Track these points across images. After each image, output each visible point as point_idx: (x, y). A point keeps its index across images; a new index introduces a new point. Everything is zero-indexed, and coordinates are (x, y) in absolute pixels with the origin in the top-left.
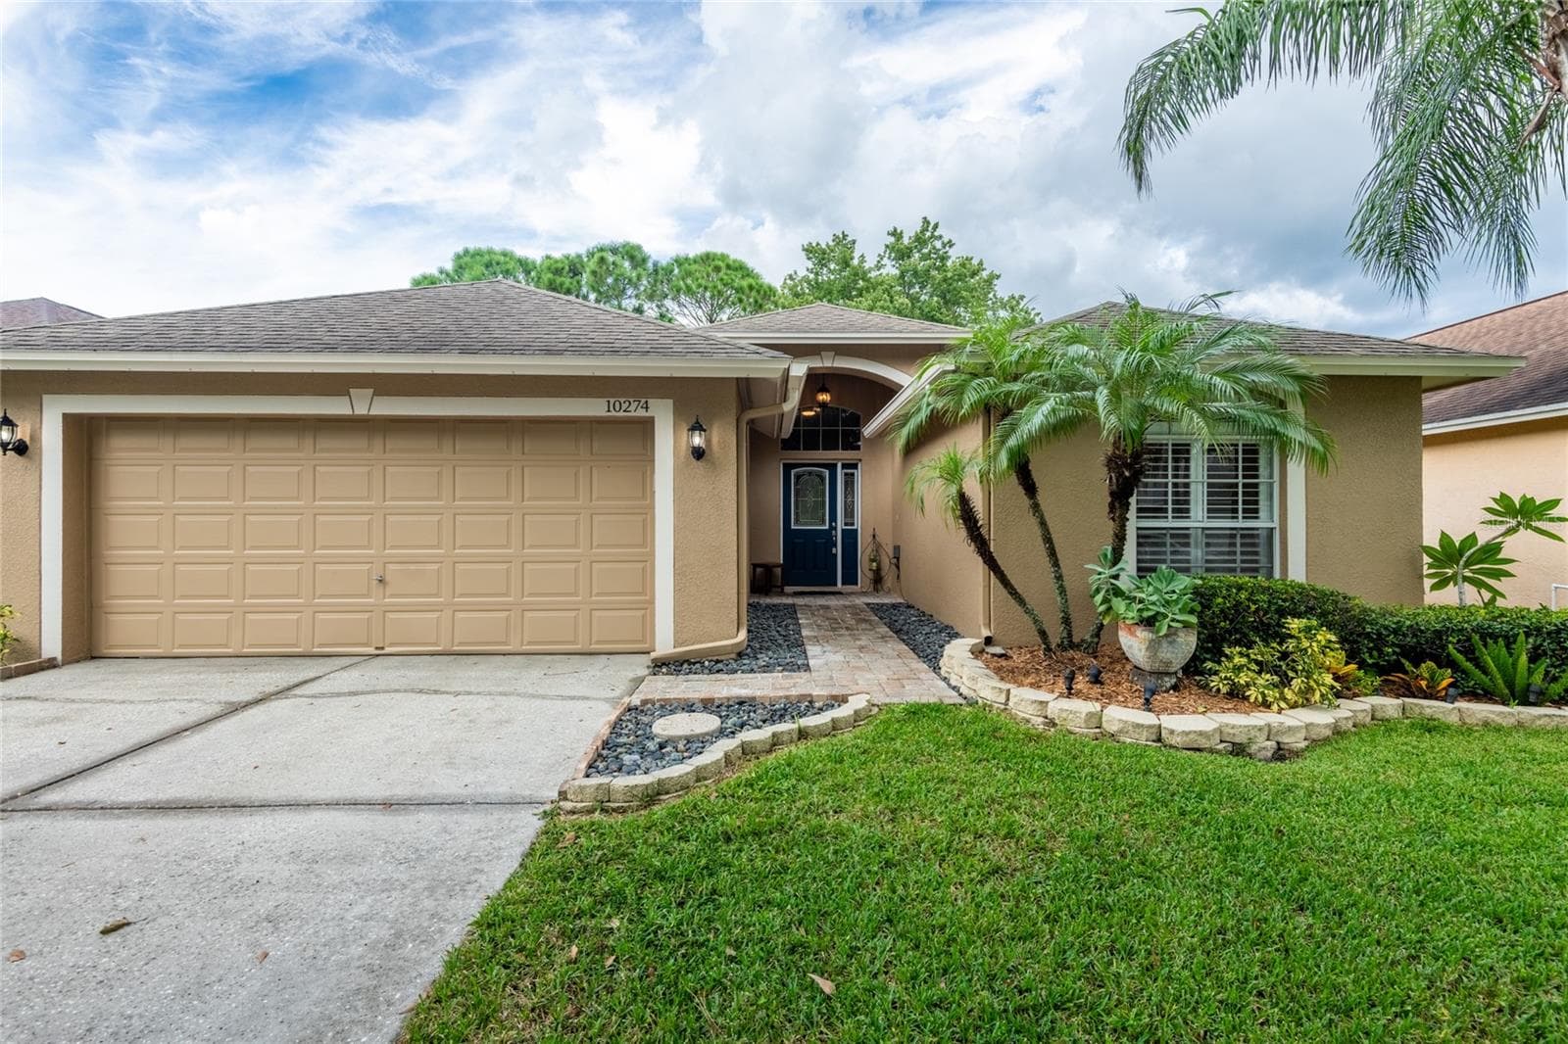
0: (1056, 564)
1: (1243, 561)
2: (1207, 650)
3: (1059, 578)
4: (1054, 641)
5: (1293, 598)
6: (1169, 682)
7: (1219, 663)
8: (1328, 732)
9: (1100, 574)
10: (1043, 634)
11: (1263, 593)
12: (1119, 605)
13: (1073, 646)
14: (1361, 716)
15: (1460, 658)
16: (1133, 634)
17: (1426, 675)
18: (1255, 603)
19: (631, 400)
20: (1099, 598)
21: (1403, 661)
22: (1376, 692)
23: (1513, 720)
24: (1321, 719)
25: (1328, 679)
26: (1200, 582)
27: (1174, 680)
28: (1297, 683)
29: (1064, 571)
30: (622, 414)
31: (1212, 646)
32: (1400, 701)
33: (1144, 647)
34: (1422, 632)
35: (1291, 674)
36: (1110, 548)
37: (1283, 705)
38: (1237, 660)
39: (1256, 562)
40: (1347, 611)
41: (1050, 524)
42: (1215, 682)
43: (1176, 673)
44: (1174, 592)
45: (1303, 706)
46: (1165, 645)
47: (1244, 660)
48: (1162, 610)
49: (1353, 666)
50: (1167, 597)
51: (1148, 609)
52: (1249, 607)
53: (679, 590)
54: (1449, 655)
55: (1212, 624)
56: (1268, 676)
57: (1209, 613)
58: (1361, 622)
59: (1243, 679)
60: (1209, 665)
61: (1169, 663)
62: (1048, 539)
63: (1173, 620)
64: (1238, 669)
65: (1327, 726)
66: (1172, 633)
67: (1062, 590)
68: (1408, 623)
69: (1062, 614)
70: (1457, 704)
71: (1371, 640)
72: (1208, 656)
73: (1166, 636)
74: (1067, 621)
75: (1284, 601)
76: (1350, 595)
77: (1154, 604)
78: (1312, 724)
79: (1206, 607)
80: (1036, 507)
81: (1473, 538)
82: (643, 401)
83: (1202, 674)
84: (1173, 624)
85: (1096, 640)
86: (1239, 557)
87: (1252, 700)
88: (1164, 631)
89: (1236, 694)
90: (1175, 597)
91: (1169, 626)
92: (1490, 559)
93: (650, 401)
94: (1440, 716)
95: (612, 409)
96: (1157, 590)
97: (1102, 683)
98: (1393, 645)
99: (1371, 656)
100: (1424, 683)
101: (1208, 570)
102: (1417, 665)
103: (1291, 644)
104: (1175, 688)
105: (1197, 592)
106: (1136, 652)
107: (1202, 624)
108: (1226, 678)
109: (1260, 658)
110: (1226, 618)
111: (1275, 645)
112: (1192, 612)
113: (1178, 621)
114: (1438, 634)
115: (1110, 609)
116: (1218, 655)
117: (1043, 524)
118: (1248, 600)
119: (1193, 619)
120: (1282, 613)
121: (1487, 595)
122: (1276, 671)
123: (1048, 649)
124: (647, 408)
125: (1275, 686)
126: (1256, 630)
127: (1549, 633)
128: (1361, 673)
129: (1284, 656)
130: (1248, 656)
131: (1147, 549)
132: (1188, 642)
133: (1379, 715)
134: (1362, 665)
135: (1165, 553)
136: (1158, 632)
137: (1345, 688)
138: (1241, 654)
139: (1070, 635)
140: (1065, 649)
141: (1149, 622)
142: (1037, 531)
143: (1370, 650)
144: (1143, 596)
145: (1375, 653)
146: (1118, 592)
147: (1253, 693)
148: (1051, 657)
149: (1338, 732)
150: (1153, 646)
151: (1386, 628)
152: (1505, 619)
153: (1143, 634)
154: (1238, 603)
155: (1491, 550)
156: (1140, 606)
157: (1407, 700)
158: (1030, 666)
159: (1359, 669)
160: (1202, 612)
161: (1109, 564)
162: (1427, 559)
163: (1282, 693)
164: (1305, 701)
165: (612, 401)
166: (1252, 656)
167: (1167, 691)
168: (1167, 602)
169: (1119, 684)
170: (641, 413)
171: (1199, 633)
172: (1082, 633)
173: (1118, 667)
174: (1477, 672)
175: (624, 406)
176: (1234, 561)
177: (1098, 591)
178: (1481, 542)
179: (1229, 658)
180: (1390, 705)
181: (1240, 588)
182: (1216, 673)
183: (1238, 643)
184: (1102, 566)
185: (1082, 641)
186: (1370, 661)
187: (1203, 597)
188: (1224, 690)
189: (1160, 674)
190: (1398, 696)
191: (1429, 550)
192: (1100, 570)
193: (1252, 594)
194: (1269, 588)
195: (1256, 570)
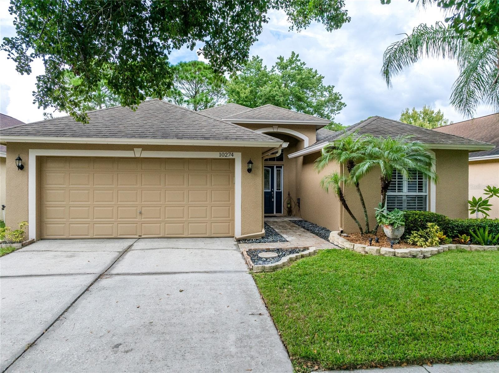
0: (365, 207)
1: (418, 206)
2: (407, 232)
3: (366, 212)
4: (364, 231)
5: (430, 217)
6: (397, 241)
7: (410, 236)
8: (436, 253)
9: (378, 211)
10: (361, 229)
11: (422, 216)
12: (384, 220)
13: (369, 232)
14: (445, 249)
15: (472, 233)
16: (388, 228)
17: (463, 238)
18: (420, 218)
19: (228, 153)
20: (378, 218)
21: (458, 234)
22: (451, 243)
23: (483, 249)
24: (435, 249)
25: (437, 239)
26: (405, 213)
27: (398, 241)
28: (429, 240)
29: (367, 209)
30: (224, 157)
31: (408, 231)
32: (456, 245)
33: (390, 232)
34: (464, 226)
35: (428, 238)
36: (381, 203)
37: (426, 246)
38: (415, 235)
39: (422, 205)
40: (445, 220)
41: (363, 196)
42: (409, 241)
43: (399, 239)
44: (398, 216)
45: (431, 246)
46: (396, 231)
47: (416, 235)
48: (396, 221)
49: (445, 236)
50: (397, 217)
51: (392, 221)
52: (418, 220)
53: (243, 216)
54: (470, 233)
55: (408, 225)
56: (422, 239)
57: (408, 222)
58: (448, 224)
59: (416, 240)
60: (407, 236)
61: (397, 236)
62: (362, 200)
63: (398, 224)
64: (415, 237)
65: (436, 251)
66: (398, 227)
67: (366, 215)
68: (460, 224)
69: (366, 223)
70: (470, 246)
71: (451, 229)
72: (407, 234)
73: (397, 228)
74: (368, 225)
75: (428, 218)
76: (446, 216)
77: (393, 219)
78: (432, 251)
79: (407, 220)
80: (359, 190)
81: (481, 199)
82: (232, 153)
83: (405, 239)
84: (398, 225)
85: (376, 230)
86: (417, 204)
87: (418, 245)
88: (396, 227)
89: (414, 244)
90: (399, 217)
91: (397, 226)
92: (486, 205)
93: (234, 153)
94: (465, 249)
95: (221, 156)
96: (394, 215)
97: (379, 242)
98: (456, 230)
99: (451, 234)
100: (463, 240)
101: (408, 208)
102: (461, 235)
103: (428, 230)
104: (399, 243)
105: (405, 216)
106: (388, 233)
107: (406, 225)
108: (412, 240)
109: (421, 234)
110: (412, 223)
111: (425, 230)
112: (403, 221)
113: (400, 224)
114: (468, 226)
115: (381, 221)
116: (410, 233)
117: (361, 195)
118: (418, 218)
119: (404, 223)
120: (427, 221)
121: (485, 215)
122: (425, 237)
123: (362, 234)
124: (233, 155)
125: (424, 241)
126: (420, 227)
127: (495, 226)
128: (447, 238)
129: (427, 233)
130: (418, 234)
131: (390, 202)
132: (402, 230)
133: (450, 249)
134: (448, 236)
135: (395, 203)
136: (394, 227)
137: (442, 242)
138: (416, 233)
139: (368, 229)
140: (367, 233)
141: (392, 225)
142: (359, 197)
143: (450, 232)
144: (390, 217)
145: (452, 233)
146: (384, 216)
147: (418, 243)
148: (363, 236)
149: (439, 252)
150: (393, 231)
151: (455, 225)
152: (485, 222)
153: (390, 228)
154: (416, 219)
155: (485, 202)
156: (390, 220)
157: (458, 245)
158: (357, 239)
159: (447, 237)
160: (406, 221)
161: (381, 208)
162: (469, 205)
163: (425, 243)
164: (431, 245)
165: (221, 153)
166: (419, 234)
167: (396, 244)
168: (397, 219)
169: (383, 242)
170: (231, 157)
171: (405, 228)
172: (372, 228)
173: (383, 238)
174: (476, 237)
175: (225, 155)
176: (415, 206)
177: (377, 216)
178: (483, 200)
179: (413, 234)
180: (453, 246)
181: (416, 214)
182: (409, 238)
183: (415, 230)
184: (379, 208)
185: (372, 231)
186: (450, 235)
187: (406, 217)
188: (411, 243)
189: (395, 239)
190: (456, 244)
191: (469, 202)
192: (378, 209)
193: (419, 216)
194: (424, 214)
195: (422, 208)
